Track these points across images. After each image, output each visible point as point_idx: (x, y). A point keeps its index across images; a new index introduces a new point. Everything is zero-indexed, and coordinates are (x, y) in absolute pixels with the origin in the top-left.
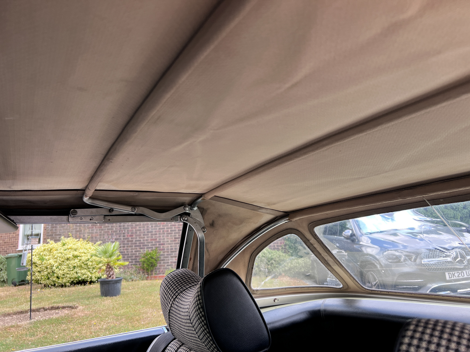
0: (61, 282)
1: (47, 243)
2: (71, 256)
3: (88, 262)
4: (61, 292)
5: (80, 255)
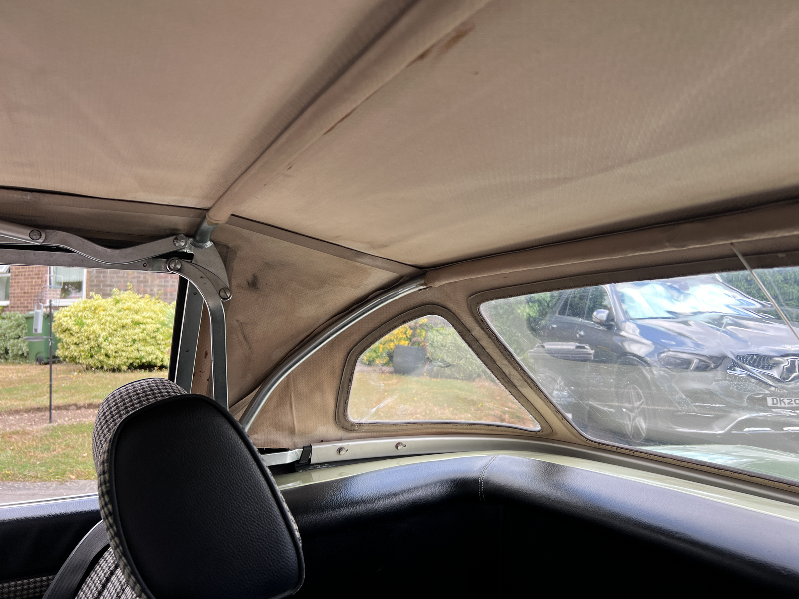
0: (113, 364)
1: (90, 298)
2: (129, 322)
3: (157, 333)
4: (111, 380)
5: (145, 322)
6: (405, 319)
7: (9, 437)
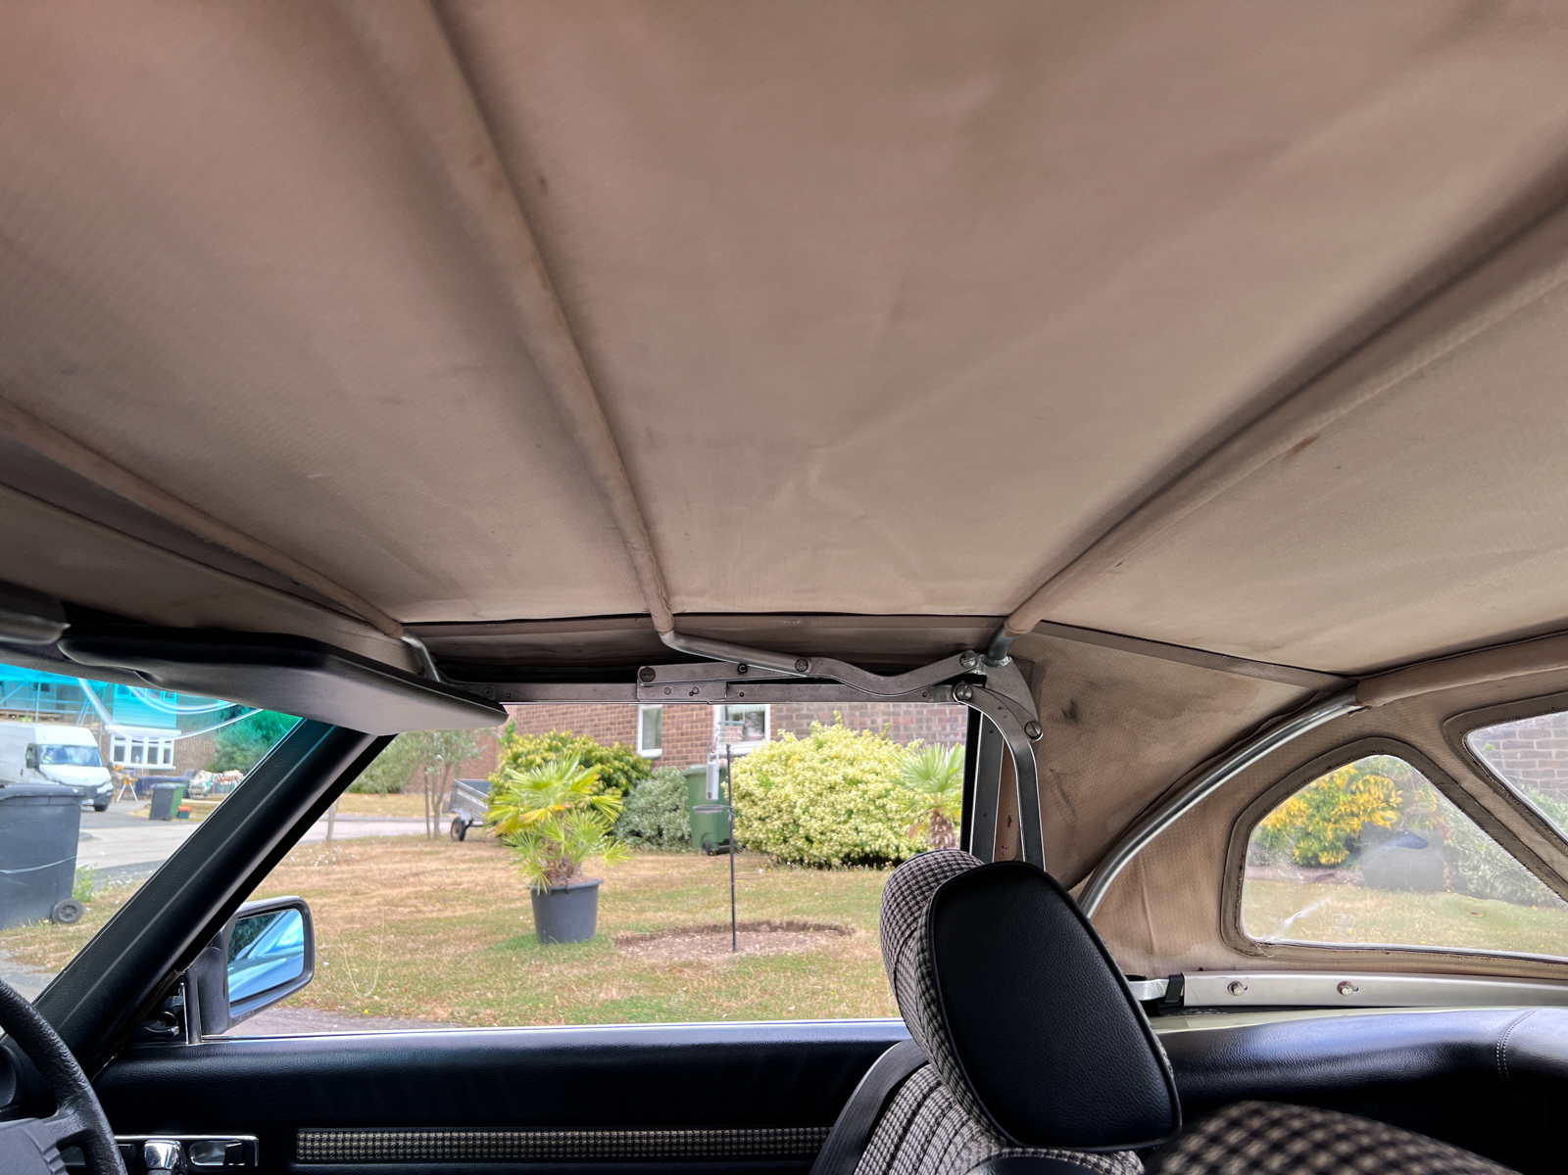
0: (819, 855)
1: (778, 740)
2: (837, 778)
3: (885, 799)
4: (818, 883)
5: (864, 779)
6: (1329, 763)
7: (680, 971)
